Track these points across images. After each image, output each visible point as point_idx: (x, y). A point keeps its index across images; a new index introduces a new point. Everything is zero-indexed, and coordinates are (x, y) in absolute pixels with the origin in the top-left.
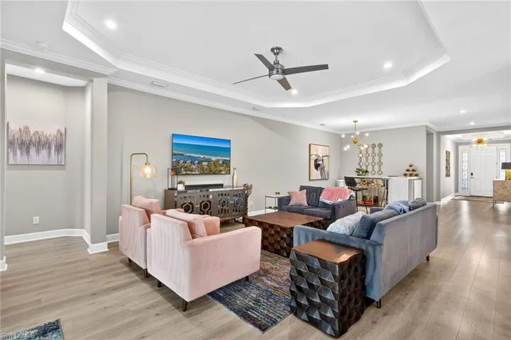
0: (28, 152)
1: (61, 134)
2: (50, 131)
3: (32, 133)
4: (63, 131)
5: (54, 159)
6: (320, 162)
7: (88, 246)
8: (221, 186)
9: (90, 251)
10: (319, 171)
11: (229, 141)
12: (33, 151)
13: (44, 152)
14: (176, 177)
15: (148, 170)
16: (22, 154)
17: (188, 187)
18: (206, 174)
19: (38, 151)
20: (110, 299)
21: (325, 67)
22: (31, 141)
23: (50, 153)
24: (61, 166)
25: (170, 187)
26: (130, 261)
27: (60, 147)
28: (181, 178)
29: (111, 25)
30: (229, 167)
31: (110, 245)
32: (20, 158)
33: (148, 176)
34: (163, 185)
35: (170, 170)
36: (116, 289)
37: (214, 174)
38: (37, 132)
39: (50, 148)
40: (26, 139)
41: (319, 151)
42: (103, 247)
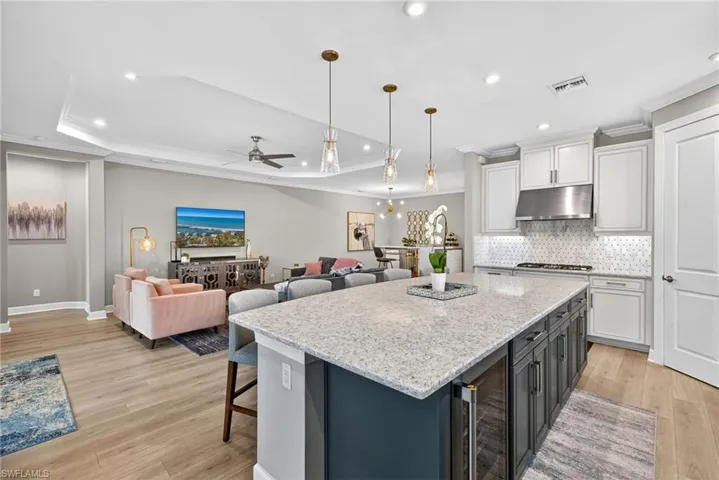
0: (27, 227)
1: (61, 209)
2: (49, 206)
3: (31, 209)
4: (63, 207)
5: (54, 234)
6: (363, 232)
7: (87, 315)
8: (234, 258)
9: (89, 319)
10: (361, 241)
11: (244, 212)
12: (32, 226)
13: (44, 227)
14: (179, 250)
15: (147, 244)
16: (21, 229)
17: (193, 260)
18: (215, 246)
19: (37, 226)
20: (99, 345)
21: (292, 156)
22: (30, 216)
23: (49, 227)
24: (61, 240)
25: (174, 259)
26: (124, 323)
27: (60, 222)
28: (184, 251)
29: (100, 123)
30: (243, 239)
31: (108, 315)
32: (19, 233)
33: (148, 249)
34: (165, 257)
35: (174, 244)
36: (99, 341)
37: (225, 246)
38: (37, 208)
39: (49, 222)
40: (25, 214)
41: (360, 220)
42: (101, 315)
